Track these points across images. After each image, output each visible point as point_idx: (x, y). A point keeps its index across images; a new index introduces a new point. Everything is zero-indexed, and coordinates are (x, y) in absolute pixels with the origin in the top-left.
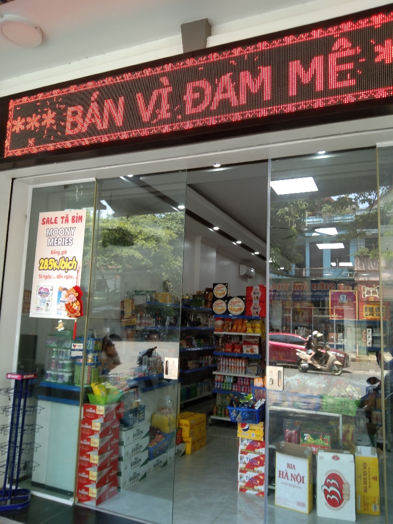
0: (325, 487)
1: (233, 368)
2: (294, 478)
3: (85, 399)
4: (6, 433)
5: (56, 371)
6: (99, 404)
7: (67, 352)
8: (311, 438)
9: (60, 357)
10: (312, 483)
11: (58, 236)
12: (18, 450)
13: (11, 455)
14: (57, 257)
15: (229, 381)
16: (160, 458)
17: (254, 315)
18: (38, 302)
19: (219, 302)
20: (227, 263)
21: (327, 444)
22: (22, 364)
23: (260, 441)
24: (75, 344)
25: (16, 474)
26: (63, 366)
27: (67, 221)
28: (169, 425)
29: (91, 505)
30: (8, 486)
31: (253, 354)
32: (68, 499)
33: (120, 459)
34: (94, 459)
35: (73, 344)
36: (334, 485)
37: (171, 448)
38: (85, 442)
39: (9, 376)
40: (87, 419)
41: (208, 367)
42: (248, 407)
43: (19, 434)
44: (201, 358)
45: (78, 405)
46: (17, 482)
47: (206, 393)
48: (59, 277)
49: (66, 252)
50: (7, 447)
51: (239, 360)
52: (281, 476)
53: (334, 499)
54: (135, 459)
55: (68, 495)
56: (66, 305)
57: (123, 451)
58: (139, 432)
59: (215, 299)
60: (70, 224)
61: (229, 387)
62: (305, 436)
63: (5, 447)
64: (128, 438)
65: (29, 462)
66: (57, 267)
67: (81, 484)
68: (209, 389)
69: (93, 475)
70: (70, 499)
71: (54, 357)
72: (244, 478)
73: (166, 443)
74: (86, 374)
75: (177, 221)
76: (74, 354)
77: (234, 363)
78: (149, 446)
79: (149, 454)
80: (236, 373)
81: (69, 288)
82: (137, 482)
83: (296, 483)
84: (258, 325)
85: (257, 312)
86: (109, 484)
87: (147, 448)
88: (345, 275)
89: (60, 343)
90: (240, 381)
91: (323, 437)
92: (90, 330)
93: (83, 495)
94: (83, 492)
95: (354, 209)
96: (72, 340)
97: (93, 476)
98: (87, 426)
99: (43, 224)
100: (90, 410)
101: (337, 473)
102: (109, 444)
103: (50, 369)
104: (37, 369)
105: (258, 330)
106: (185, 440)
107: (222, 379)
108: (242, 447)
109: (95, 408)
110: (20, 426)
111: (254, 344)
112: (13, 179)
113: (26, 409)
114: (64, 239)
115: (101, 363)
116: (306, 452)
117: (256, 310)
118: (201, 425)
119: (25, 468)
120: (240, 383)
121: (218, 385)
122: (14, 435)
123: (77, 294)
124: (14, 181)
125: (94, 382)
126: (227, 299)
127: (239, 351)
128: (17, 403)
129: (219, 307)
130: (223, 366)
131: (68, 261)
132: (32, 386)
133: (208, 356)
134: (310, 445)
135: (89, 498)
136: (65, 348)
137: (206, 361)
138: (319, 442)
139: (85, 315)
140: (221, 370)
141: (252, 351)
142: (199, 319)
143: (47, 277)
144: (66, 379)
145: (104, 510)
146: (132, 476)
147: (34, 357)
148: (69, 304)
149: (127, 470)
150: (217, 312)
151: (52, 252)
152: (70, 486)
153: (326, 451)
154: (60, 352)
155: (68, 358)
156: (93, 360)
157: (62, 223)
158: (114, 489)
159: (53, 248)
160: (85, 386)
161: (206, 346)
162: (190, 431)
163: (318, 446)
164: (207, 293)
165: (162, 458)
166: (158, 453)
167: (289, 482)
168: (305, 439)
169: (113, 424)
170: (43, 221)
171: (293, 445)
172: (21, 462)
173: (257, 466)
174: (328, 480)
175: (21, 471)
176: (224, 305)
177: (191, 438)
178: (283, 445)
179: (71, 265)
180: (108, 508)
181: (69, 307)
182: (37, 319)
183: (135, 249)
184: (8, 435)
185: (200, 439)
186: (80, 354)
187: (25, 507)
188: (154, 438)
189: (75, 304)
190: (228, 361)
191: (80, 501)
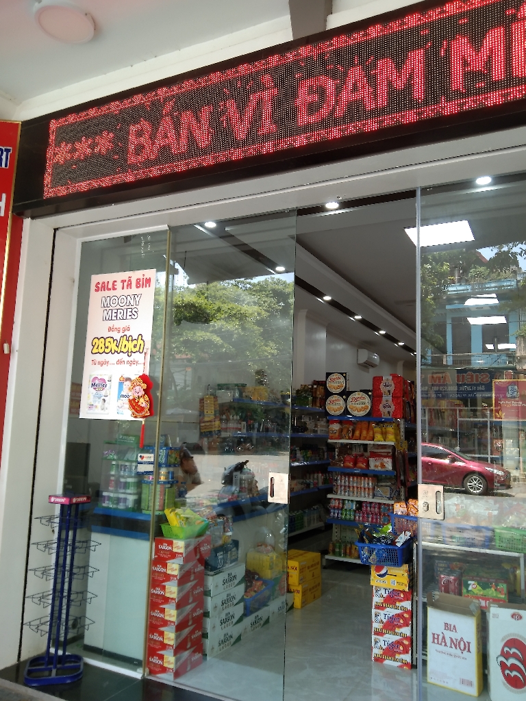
0: (502, 659)
1: (355, 489)
2: (456, 644)
3: (157, 530)
4: (48, 578)
5: (116, 492)
6: (177, 538)
7: (131, 466)
8: (479, 587)
9: (122, 473)
10: (481, 652)
11: (118, 307)
12: (65, 601)
13: (56, 608)
14: (117, 336)
15: (350, 507)
16: (260, 613)
17: (385, 416)
18: (92, 397)
19: (334, 399)
20: (340, 346)
21: (503, 596)
22: (69, 483)
23: (403, 592)
24: (142, 455)
25: (63, 635)
26: (126, 485)
27: (129, 285)
28: (271, 568)
29: (166, 678)
30: (52, 650)
31: (383, 470)
32: (135, 670)
33: (206, 614)
34: (170, 615)
35: (139, 455)
36: (515, 656)
37: (273, 599)
38: (158, 591)
39: (53, 500)
40: (160, 559)
41: (318, 489)
42: (386, 544)
43: (67, 580)
44: (308, 475)
45: (148, 540)
46: (65, 645)
47: (316, 525)
48: (120, 362)
49: (128, 329)
50: (51, 597)
51: (365, 479)
52: (436, 641)
53: (515, 676)
54: (227, 615)
55: (136, 664)
56: (130, 401)
57: (210, 603)
58: (232, 578)
59: (328, 394)
60: (134, 290)
61: (350, 515)
62: (469, 585)
63: (48, 598)
64: (217, 586)
65: (80, 618)
66: (116, 349)
67: (153, 649)
68: (320, 519)
69: (170, 636)
70: (138, 670)
71: (113, 473)
72: (380, 643)
73: (267, 593)
74: (158, 496)
75: (268, 293)
76: (142, 468)
77: (357, 483)
78: (245, 597)
79: (245, 608)
80: (361, 496)
81: (133, 378)
82: (230, 646)
83: (458, 651)
84: (390, 429)
85: (389, 412)
86: (192, 649)
87: (242, 600)
88: (503, 362)
89: (121, 454)
90: (367, 507)
91: (496, 586)
92: (162, 436)
93: (155, 664)
94: (155, 660)
95: (515, 272)
96: (138, 448)
97: (169, 639)
98: (159, 568)
99: (96, 291)
100: (165, 547)
101: (518, 638)
102: (191, 594)
103: (107, 491)
104: (90, 490)
105: (391, 437)
106: (292, 588)
107: (341, 505)
108: (376, 600)
109: (170, 543)
110: (68, 568)
111: (385, 457)
112: (55, 230)
113: (77, 544)
114: (125, 311)
115: (177, 482)
116: (472, 607)
117: (387, 409)
118: (314, 568)
119: (74, 626)
120: (366, 511)
121: (334, 513)
122: (59, 580)
123: (145, 386)
124: (57, 232)
125: (168, 508)
126: (345, 394)
127: (363, 466)
128: (63, 536)
129: (335, 406)
130: (341, 486)
131: (132, 340)
132: (83, 513)
133: (318, 473)
134: (478, 598)
135: (164, 670)
136: (128, 461)
137: (316, 481)
138: (490, 592)
139: (156, 415)
140: (339, 492)
141: (383, 466)
142: (305, 423)
143: (101, 364)
144: (130, 504)
145: (185, 685)
146: (222, 638)
147: (86, 474)
148: (134, 399)
149: (214, 629)
150: (332, 413)
151: (110, 329)
152: (138, 652)
153: (500, 606)
154: (122, 465)
155: (133, 475)
156: (167, 477)
157: (123, 288)
158: (198, 656)
159: (110, 324)
160: (157, 513)
161: (316, 460)
162: (299, 576)
163: (488, 599)
164: (315, 386)
165: (263, 613)
166: (256, 606)
167: (448, 649)
168: (470, 588)
169: (195, 566)
170: (96, 286)
171: (452, 596)
172: (70, 618)
173: (400, 627)
174: (506, 649)
175: (70, 631)
176: (342, 402)
177: (300, 586)
178: (437, 597)
179: (135, 346)
180: (189, 682)
181: (134, 404)
182: (90, 421)
183: (212, 332)
184: (52, 581)
185: (313, 588)
186: (150, 468)
187: (76, 680)
188: (251, 586)
189: (142, 400)
190: (349, 480)
191: (151, 672)
